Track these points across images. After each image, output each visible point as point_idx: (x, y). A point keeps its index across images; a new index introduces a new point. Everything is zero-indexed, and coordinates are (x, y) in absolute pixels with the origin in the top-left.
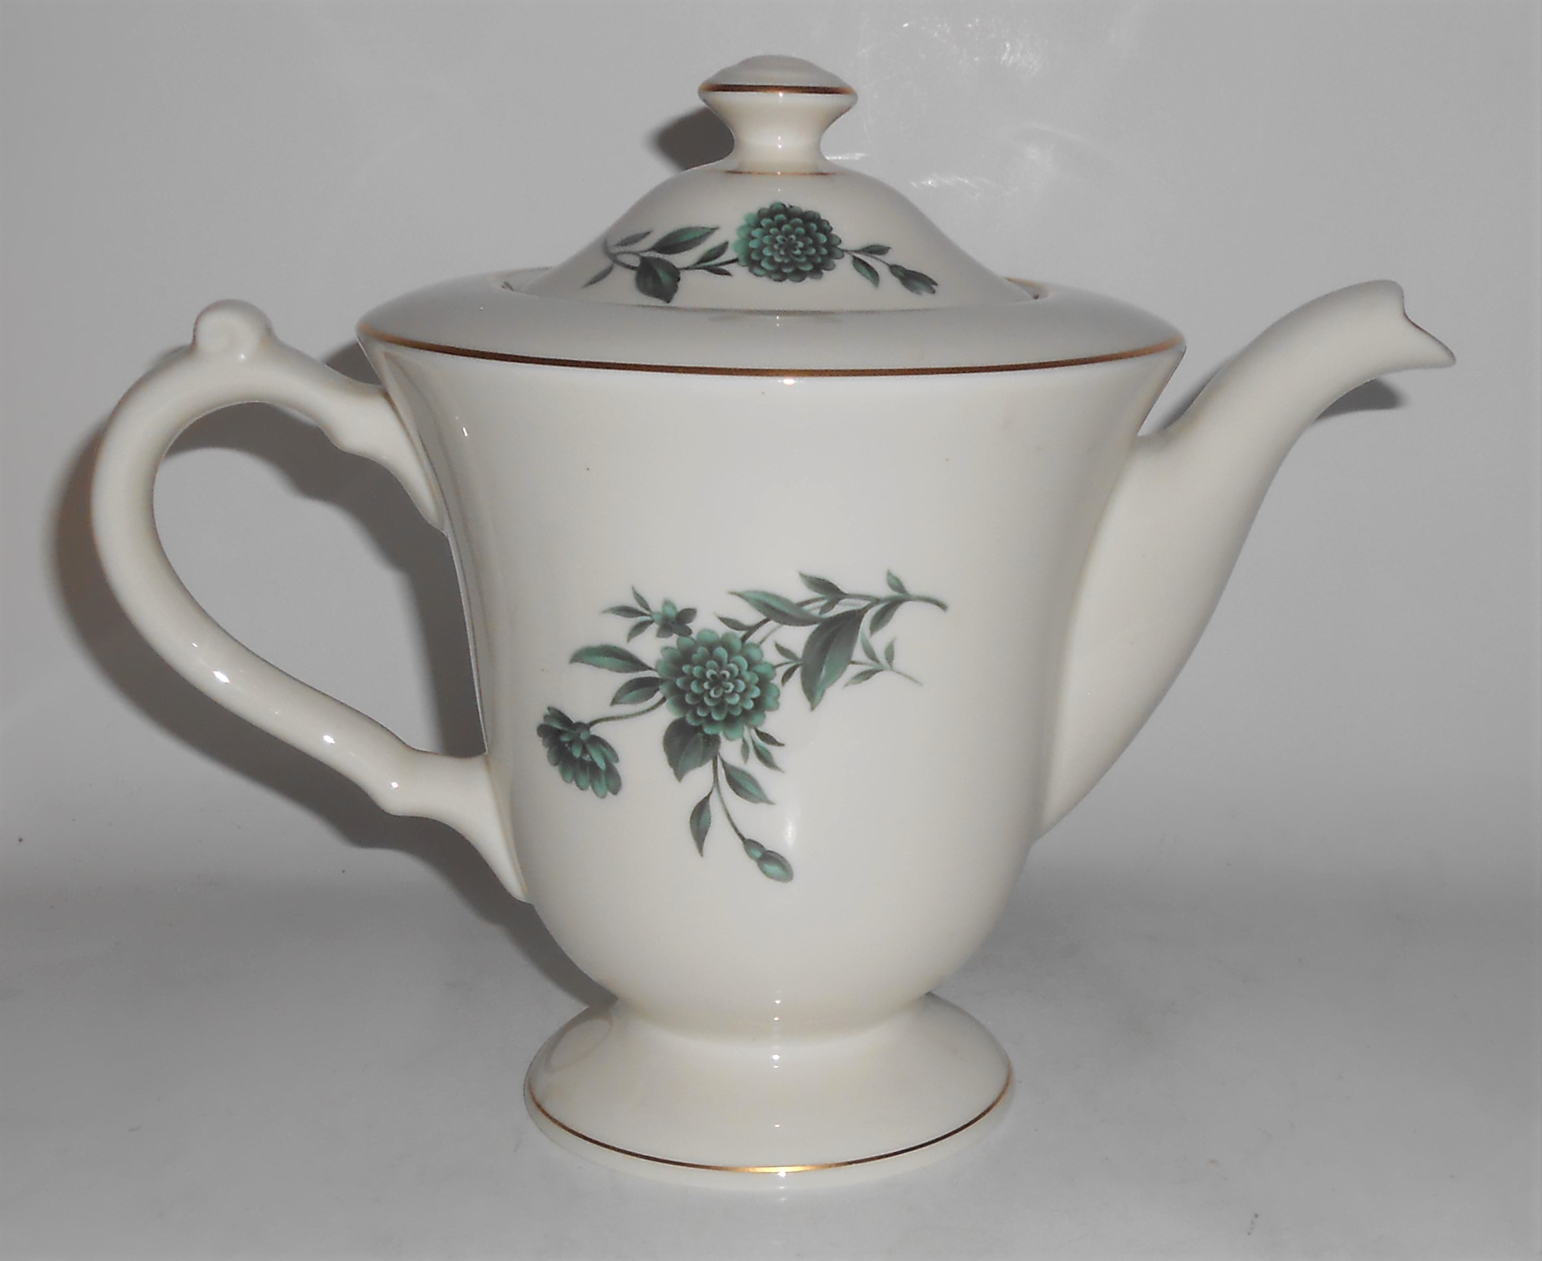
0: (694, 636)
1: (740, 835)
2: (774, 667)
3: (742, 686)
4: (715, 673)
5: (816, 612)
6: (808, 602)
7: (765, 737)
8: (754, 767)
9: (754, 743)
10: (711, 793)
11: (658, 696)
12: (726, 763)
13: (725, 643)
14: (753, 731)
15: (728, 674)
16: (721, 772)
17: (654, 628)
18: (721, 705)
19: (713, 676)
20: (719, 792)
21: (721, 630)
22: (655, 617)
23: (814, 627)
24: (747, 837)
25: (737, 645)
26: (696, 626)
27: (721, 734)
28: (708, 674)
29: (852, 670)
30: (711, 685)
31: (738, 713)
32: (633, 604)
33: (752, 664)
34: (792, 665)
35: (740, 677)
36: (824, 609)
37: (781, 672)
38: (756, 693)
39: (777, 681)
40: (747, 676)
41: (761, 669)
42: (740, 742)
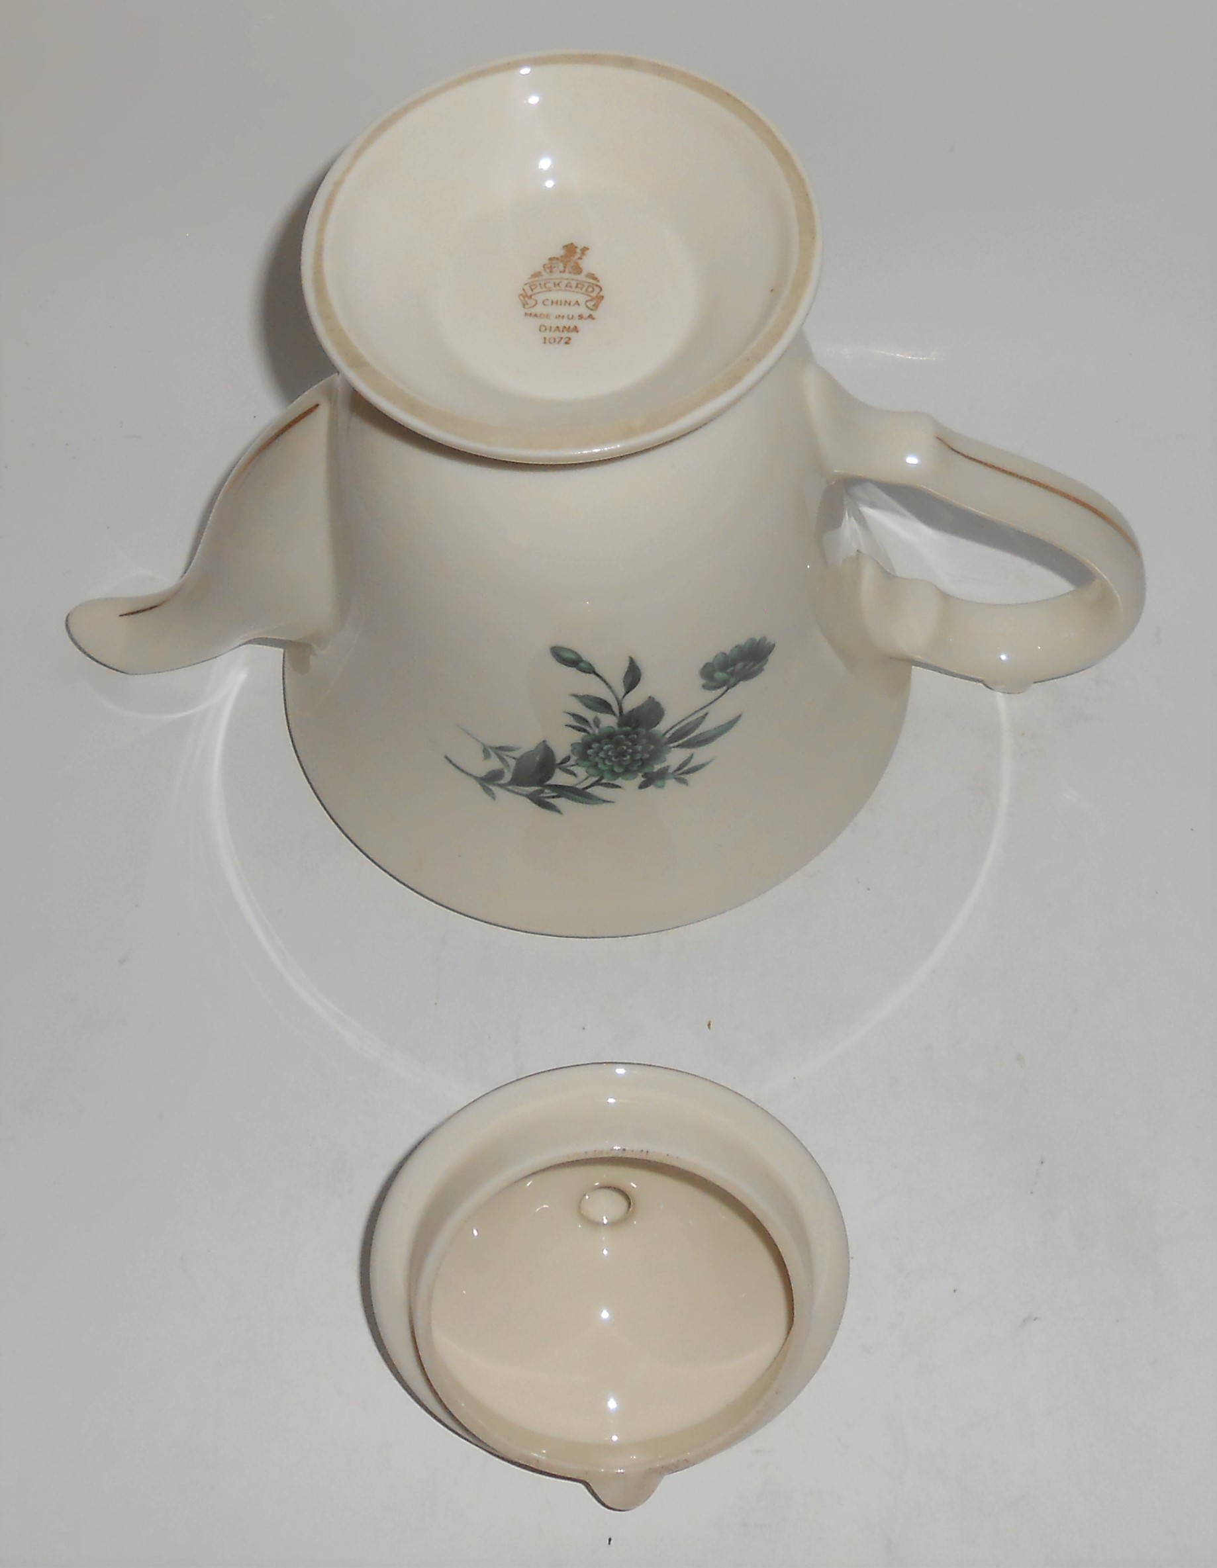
0: (640, 774)
1: (598, 675)
2: (577, 764)
3: (602, 755)
4: (625, 759)
5: (546, 791)
6: (553, 797)
7: (580, 730)
8: (589, 715)
9: (590, 727)
10: (624, 697)
11: (668, 736)
12: (612, 714)
13: (616, 775)
14: (591, 731)
15: (613, 759)
16: (616, 709)
17: (671, 771)
18: (618, 743)
19: (625, 756)
20: (617, 698)
21: (619, 782)
22: (671, 776)
23: (548, 783)
24: (593, 676)
25: (606, 775)
26: (640, 779)
27: (617, 728)
28: (628, 757)
29: (517, 754)
30: (626, 751)
31: (604, 741)
32: (687, 777)
33: (596, 766)
34: (564, 765)
35: (603, 759)
36: (542, 792)
37: (572, 761)
38: (590, 752)
39: (574, 758)
40: (597, 759)
41: (586, 763)
42: (601, 726)
